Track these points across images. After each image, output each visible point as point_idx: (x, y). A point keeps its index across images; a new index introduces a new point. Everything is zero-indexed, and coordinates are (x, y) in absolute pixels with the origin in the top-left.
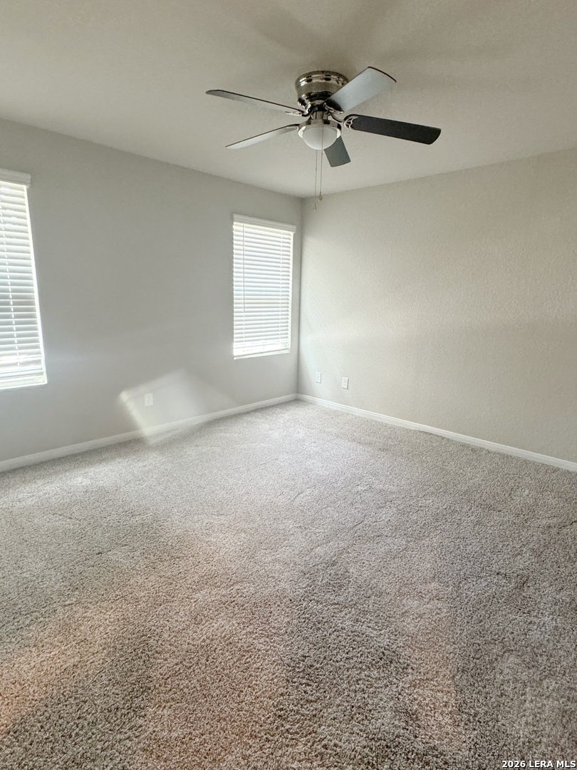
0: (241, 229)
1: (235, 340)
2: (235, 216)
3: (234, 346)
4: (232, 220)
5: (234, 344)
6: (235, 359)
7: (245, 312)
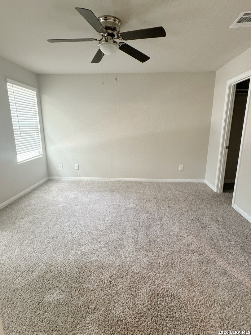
0: (12, 88)
1: (17, 153)
2: (8, 80)
3: (18, 157)
4: (6, 82)
5: (17, 155)
6: (19, 164)
7: (21, 136)
